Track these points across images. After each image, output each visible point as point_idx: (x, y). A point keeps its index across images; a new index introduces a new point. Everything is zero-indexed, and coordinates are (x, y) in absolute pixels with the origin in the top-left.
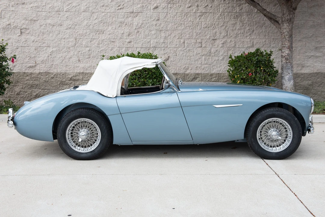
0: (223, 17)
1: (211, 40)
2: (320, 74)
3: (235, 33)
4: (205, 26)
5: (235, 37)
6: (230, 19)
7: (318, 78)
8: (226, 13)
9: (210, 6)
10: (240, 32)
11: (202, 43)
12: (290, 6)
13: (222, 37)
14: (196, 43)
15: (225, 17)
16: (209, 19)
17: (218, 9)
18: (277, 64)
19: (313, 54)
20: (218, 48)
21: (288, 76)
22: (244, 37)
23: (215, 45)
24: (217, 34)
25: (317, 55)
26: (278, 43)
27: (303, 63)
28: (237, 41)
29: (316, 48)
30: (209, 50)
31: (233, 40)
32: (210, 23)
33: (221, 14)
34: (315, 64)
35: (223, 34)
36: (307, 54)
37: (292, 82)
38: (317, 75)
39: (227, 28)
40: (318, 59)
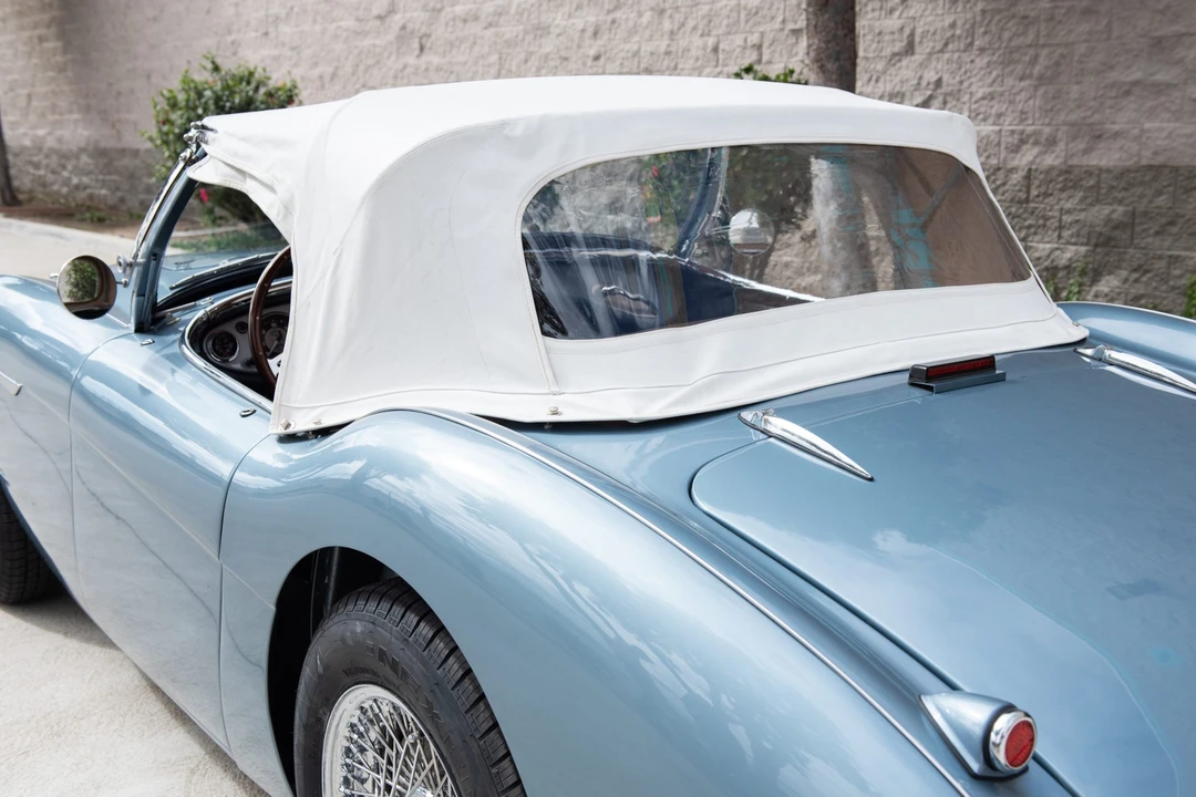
7: (1159, 193)
11: (761, 46)
18: (994, 124)
19: (1137, 75)
23: (797, 53)
25: (1160, 77)
26: (1002, 29)
27: (1097, 117)
29: (1157, 43)
34: (1147, 125)
36: (1114, 76)
38: (1155, 179)
40: (1163, 99)
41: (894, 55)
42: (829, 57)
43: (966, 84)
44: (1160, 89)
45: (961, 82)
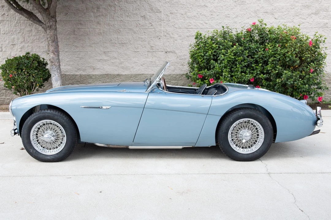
0: (19, 24)
1: (10, 45)
2: (109, 75)
3: (32, 39)
4: (3, 32)
5: (32, 42)
6: (26, 26)
7: (108, 79)
8: (22, 21)
9: (7, 15)
10: (35, 38)
11: (2, 47)
12: (48, 15)
13: (20, 43)
15: (22, 25)
16: (7, 26)
17: (14, 17)
18: (71, 66)
19: (101, 58)
20: (17, 52)
21: (54, 77)
22: (40, 43)
23: (14, 50)
24: (15, 39)
26: (71, 48)
27: (94, 65)
28: (34, 46)
29: (105, 52)
30: (9, 54)
31: (30, 45)
32: (8, 30)
33: (17, 22)
34: (104, 67)
35: (21, 40)
36: (96, 58)
37: (59, 83)
38: (107, 76)
39: (24, 34)
43: (63, 58)
44: (106, 61)
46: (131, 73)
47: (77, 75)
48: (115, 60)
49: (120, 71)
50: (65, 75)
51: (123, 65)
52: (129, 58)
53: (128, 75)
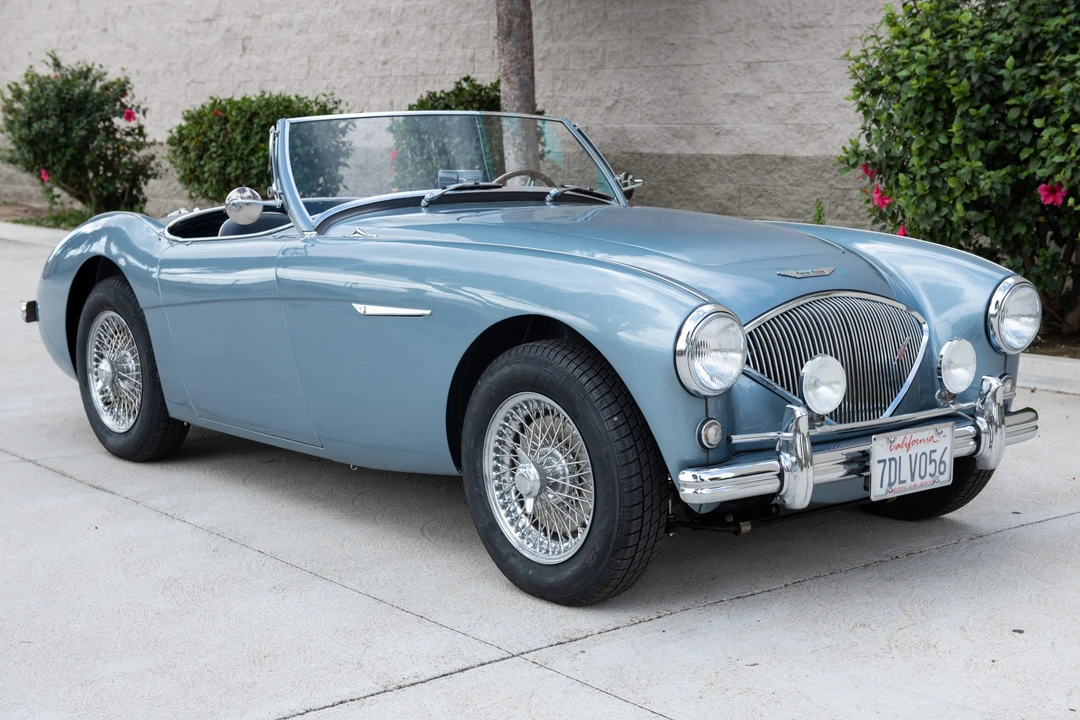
2: (756, 158)
3: (568, 25)
5: (567, 37)
7: (753, 174)
10: (576, 20)
13: (542, 39)
14: (493, 59)
19: (738, 89)
22: (585, 36)
25: (750, 91)
26: (659, 52)
27: (716, 119)
29: (749, 65)
34: (745, 125)
35: (545, 28)
36: (725, 89)
38: (750, 164)
39: (551, 10)
40: (752, 107)
41: (593, 68)
42: (512, 72)
44: (752, 99)
45: (635, 91)
46: (824, 152)
47: (669, 157)
48: (778, 98)
49: (791, 142)
50: (641, 154)
51: (800, 119)
52: (822, 89)
53: (815, 159)
